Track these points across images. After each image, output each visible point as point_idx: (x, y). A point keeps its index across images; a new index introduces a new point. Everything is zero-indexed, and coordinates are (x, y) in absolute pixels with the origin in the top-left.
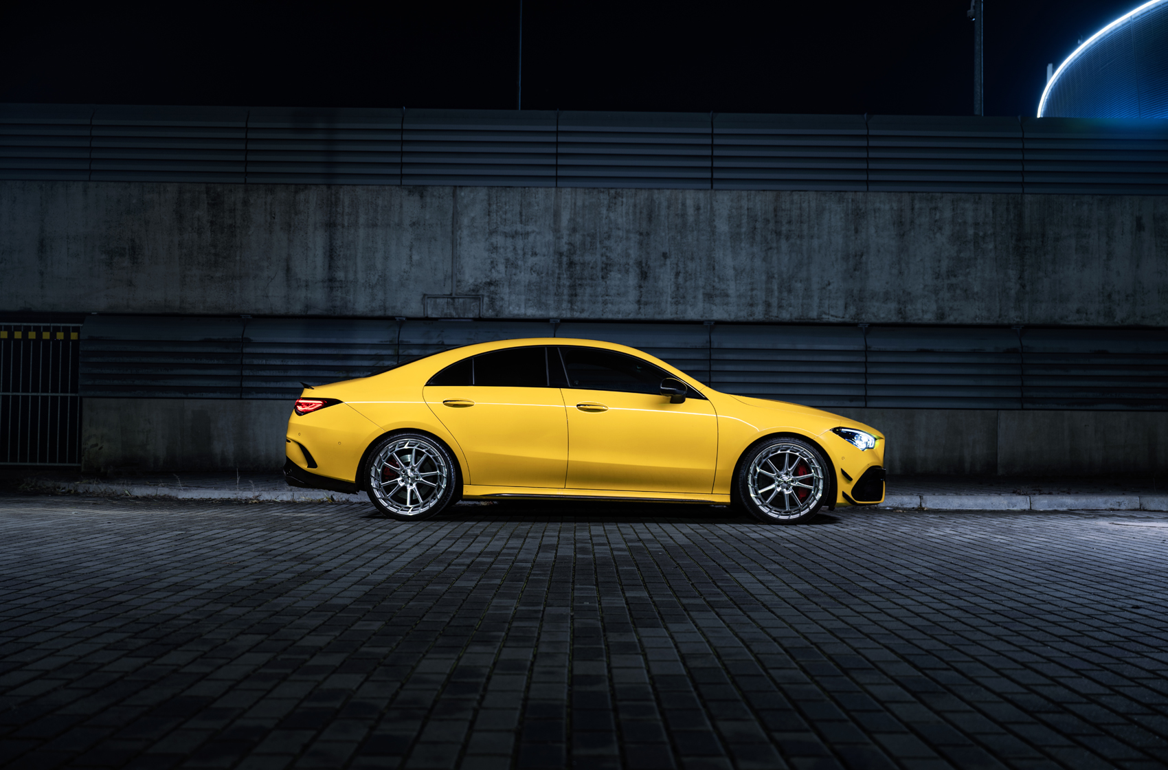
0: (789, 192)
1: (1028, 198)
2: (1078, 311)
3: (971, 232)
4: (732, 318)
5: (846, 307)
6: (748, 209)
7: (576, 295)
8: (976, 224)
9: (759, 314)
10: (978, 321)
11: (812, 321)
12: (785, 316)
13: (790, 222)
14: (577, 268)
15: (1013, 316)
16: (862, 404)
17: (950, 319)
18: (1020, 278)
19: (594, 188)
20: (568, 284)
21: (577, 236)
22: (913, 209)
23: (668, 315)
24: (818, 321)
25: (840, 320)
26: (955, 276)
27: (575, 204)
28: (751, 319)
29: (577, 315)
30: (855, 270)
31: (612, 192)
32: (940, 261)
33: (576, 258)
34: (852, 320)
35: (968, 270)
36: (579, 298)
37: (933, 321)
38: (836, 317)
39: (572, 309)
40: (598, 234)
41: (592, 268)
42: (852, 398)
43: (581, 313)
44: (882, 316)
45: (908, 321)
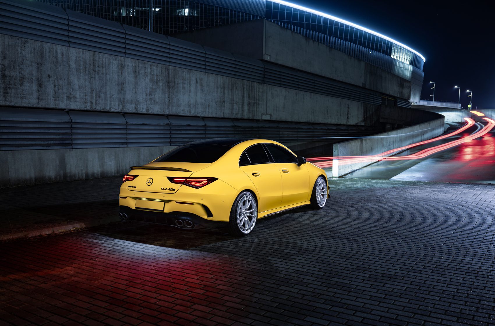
0: (98, 53)
1: (171, 67)
2: (183, 110)
3: (156, 78)
4: (78, 108)
5: (119, 105)
6: (83, 58)
7: (7, 93)
8: (157, 75)
9: (88, 108)
10: (158, 113)
11: (108, 111)
12: (98, 108)
13: (98, 66)
14: (7, 78)
15: (167, 112)
16: (126, 146)
17: (150, 112)
18: (169, 97)
19: (14, 36)
20: (3, 86)
21: (6, 61)
22: (139, 67)
23: (52, 106)
24: (109, 111)
25: (117, 111)
26: (151, 95)
27: (4, 43)
28: (85, 109)
29: (8, 104)
30: (121, 90)
31: (23, 40)
32: (147, 89)
33: (6, 73)
34: (121, 111)
35: (155, 93)
36: (9, 95)
37: (146, 112)
38: (116, 109)
39: (5, 101)
40: (17, 61)
41: (15, 79)
42: (123, 143)
43: (10, 102)
44: (130, 110)
45: (139, 112)
